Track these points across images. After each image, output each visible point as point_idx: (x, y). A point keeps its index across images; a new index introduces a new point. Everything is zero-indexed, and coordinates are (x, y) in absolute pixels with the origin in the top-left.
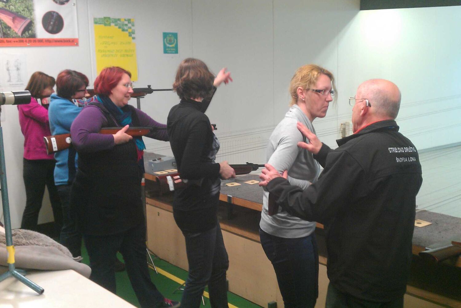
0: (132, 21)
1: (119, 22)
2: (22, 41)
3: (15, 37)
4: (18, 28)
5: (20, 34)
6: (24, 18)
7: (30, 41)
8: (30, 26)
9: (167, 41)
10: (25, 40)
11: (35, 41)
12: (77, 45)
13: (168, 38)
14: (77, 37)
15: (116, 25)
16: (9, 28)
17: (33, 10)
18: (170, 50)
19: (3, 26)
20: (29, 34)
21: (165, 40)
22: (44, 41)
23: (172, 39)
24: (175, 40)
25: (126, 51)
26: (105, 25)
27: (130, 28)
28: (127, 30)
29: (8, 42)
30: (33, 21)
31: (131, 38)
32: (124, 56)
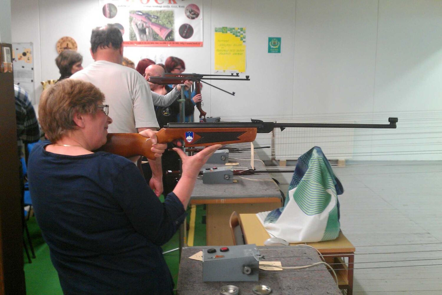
0: (243, 29)
1: (233, 30)
2: (165, 43)
3: (161, 41)
4: (163, 35)
5: (164, 39)
6: (167, 28)
7: (170, 43)
8: (171, 34)
9: (271, 44)
10: (167, 43)
11: (174, 43)
12: (202, 46)
13: (273, 42)
14: (201, 41)
15: (231, 32)
16: (158, 35)
17: (173, 23)
18: (274, 51)
19: (154, 34)
20: (170, 38)
21: (270, 43)
22: (180, 43)
23: (276, 42)
24: (279, 42)
25: (238, 51)
26: (223, 32)
27: (242, 34)
28: (239, 36)
29: (157, 43)
30: (173, 30)
31: (242, 41)
32: (236, 54)
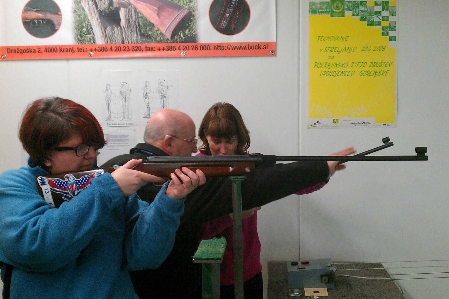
0: (390, 5)
1: (362, 8)
2: (173, 48)
4: (165, 25)
5: (169, 36)
6: (179, 8)
7: (186, 48)
8: (187, 22)
10: (177, 47)
11: (195, 48)
12: (274, 54)
14: (273, 39)
15: (356, 14)
16: (153, 25)
19: (141, 24)
20: (184, 35)
22: (212, 47)
25: (373, 64)
26: (333, 15)
27: (387, 19)
28: (379, 24)
29: (149, 49)
30: (193, 12)
31: (387, 38)
32: (368, 73)
